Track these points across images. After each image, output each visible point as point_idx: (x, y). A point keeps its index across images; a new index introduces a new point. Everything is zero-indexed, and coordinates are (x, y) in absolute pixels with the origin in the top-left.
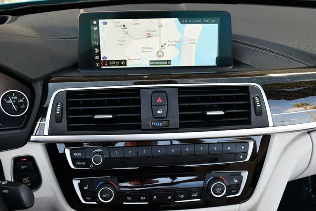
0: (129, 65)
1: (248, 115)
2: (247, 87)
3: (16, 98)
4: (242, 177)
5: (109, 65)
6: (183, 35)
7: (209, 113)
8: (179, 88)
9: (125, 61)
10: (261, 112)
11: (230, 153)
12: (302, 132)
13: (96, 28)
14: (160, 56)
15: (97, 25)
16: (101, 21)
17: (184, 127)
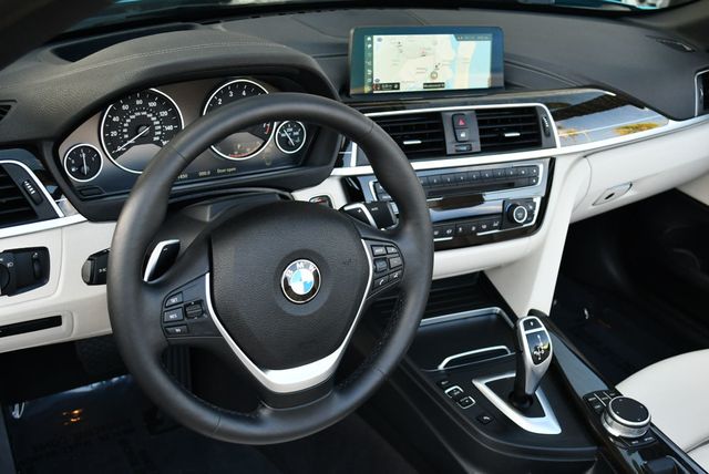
0: (403, 89)
1: (540, 138)
2: (534, 108)
3: (291, 130)
4: (534, 204)
5: (381, 89)
6: (457, 52)
7: (507, 135)
8: (477, 111)
9: (398, 84)
10: (549, 134)
11: (523, 176)
12: (579, 155)
13: (370, 46)
14: (434, 78)
15: (372, 42)
16: (375, 37)
17: (485, 150)
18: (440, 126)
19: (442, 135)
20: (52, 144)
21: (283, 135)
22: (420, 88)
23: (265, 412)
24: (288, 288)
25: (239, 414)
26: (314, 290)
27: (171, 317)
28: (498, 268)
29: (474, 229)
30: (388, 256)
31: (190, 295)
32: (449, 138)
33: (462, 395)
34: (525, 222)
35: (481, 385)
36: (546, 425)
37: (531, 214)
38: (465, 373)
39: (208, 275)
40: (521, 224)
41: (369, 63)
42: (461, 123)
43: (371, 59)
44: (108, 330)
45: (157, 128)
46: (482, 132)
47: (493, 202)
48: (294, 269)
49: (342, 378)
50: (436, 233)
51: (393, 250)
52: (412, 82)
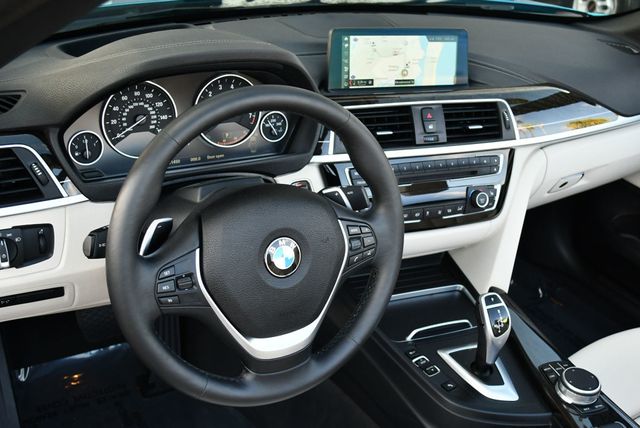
0: (376, 85)
1: (499, 129)
2: (495, 103)
3: (274, 120)
4: (495, 191)
5: (357, 85)
6: (425, 52)
7: (471, 127)
8: (444, 105)
9: (372, 80)
10: (509, 127)
11: (486, 165)
13: (346, 45)
14: (405, 75)
15: (348, 42)
16: (352, 37)
17: (451, 141)
18: (410, 118)
19: (412, 126)
20: (58, 130)
21: (267, 125)
22: (392, 84)
23: (249, 377)
24: (271, 263)
25: (225, 378)
26: (294, 266)
27: (164, 288)
28: (461, 249)
29: (440, 212)
30: (362, 236)
31: (181, 268)
32: (418, 130)
33: (427, 365)
34: (487, 207)
35: (445, 355)
36: (504, 392)
37: (492, 200)
38: (430, 344)
39: (198, 251)
40: (483, 209)
41: (346, 61)
42: (429, 116)
43: (348, 57)
44: (107, 301)
45: (153, 117)
46: (448, 124)
47: (456, 188)
48: (277, 245)
49: (319, 347)
50: (405, 216)
51: (367, 230)
52: (384, 79)
